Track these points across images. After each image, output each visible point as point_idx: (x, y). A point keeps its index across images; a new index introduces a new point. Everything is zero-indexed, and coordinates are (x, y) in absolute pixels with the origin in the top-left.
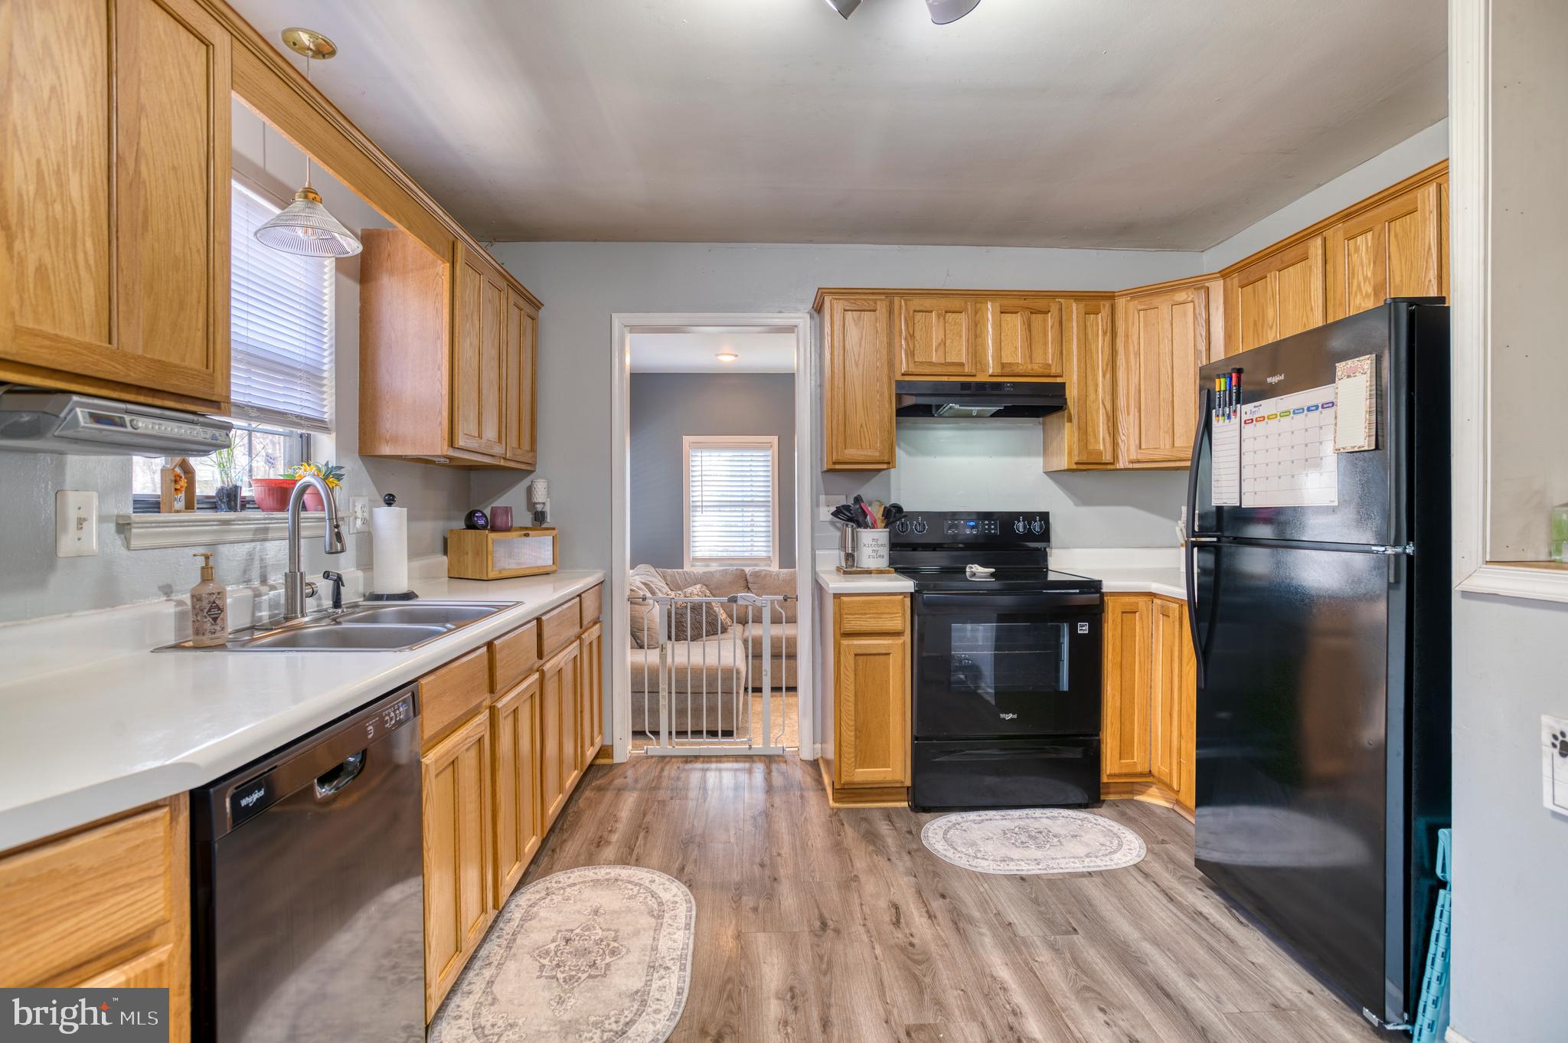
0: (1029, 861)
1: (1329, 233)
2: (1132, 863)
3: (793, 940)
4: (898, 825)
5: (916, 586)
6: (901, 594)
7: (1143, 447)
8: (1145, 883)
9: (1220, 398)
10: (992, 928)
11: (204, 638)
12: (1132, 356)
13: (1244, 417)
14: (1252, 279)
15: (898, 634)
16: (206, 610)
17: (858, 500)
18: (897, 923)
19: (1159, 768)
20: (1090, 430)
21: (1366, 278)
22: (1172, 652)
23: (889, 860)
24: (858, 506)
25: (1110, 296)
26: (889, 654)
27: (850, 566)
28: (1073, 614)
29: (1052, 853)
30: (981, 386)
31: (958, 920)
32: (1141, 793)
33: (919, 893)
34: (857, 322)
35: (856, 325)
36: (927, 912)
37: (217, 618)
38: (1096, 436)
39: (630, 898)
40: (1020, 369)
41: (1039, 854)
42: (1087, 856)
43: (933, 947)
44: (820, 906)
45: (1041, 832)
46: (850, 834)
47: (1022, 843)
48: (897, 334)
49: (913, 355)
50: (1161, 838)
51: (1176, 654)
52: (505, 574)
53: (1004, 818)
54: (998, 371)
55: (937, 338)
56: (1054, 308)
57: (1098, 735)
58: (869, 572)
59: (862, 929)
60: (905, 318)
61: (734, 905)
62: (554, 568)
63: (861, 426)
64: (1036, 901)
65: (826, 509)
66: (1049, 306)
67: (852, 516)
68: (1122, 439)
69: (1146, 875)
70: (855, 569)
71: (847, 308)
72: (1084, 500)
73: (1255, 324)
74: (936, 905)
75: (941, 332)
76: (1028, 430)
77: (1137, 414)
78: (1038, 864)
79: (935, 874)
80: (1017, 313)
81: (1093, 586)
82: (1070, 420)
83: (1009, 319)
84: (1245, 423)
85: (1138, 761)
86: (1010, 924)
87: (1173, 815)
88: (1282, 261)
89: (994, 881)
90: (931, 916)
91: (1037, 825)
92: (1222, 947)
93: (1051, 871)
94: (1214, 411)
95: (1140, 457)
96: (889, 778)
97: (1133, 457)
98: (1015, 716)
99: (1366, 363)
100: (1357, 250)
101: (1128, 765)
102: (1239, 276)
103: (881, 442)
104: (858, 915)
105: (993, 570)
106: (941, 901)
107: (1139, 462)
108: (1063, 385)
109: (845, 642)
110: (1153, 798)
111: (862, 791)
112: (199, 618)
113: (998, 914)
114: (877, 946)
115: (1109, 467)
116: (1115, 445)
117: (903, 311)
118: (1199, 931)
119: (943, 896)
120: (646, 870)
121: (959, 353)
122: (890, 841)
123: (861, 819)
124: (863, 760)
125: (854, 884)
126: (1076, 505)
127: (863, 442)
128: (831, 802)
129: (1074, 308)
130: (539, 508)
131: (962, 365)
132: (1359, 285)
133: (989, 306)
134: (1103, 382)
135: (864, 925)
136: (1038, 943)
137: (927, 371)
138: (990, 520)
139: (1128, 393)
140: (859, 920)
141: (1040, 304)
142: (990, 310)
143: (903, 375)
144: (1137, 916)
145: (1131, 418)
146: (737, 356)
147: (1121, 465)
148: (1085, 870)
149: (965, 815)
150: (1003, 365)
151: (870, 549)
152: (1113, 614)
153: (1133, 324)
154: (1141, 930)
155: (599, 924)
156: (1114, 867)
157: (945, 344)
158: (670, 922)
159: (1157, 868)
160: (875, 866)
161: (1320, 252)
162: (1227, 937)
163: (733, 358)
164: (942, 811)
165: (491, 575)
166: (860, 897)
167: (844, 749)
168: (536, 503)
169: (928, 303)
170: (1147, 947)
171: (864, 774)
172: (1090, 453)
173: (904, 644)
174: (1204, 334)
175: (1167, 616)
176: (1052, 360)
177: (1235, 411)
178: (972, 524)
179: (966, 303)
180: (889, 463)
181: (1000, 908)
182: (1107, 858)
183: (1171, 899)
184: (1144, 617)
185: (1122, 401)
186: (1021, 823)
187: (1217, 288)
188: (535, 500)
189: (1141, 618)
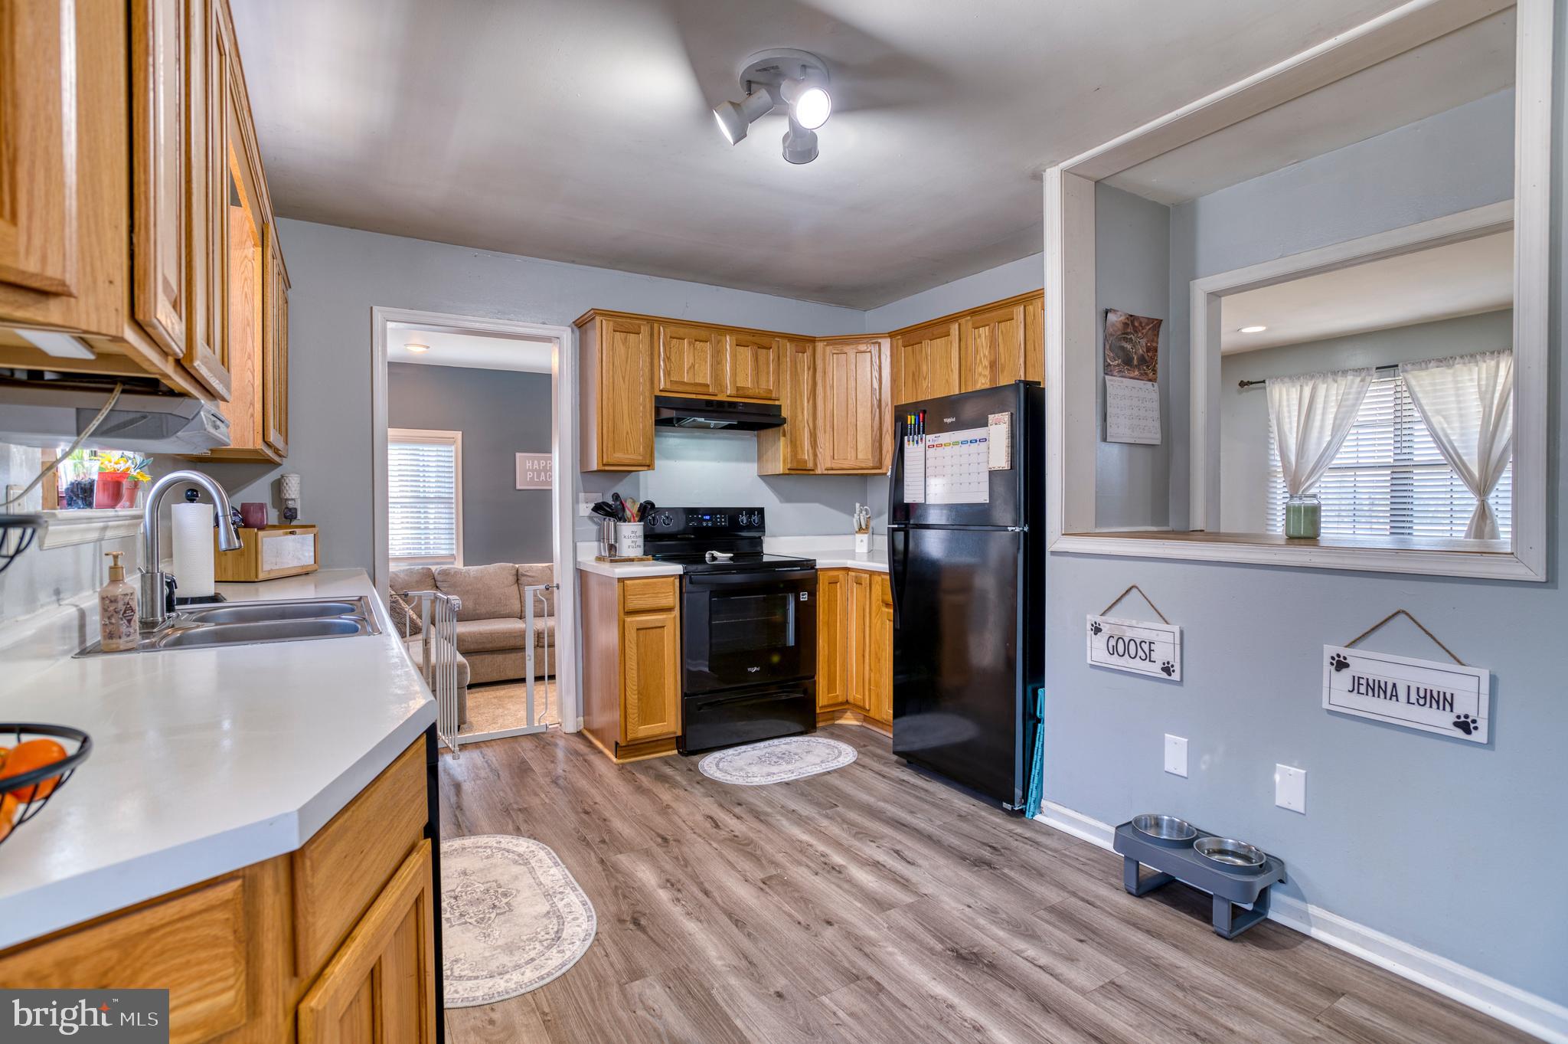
0: (786, 772)
1: (963, 321)
2: (852, 761)
3: (648, 854)
4: (677, 767)
5: (685, 568)
6: (672, 576)
7: (835, 458)
8: (865, 771)
9: (911, 429)
10: (782, 815)
11: (121, 641)
12: (828, 388)
13: (928, 443)
14: (912, 343)
15: (670, 609)
16: (122, 612)
17: (616, 497)
18: (717, 826)
19: (854, 696)
20: (798, 443)
21: (985, 356)
22: (864, 610)
23: (686, 790)
24: (618, 503)
25: (812, 340)
26: (664, 627)
27: (612, 553)
28: (795, 586)
29: (798, 764)
30: (721, 403)
31: (757, 815)
32: (840, 718)
33: (721, 805)
34: (625, 341)
35: (623, 344)
36: (734, 815)
37: (131, 619)
38: (803, 451)
39: (487, 857)
40: (750, 393)
41: (790, 767)
42: (822, 762)
43: (751, 835)
44: (653, 828)
45: (784, 754)
46: (644, 780)
47: (775, 762)
48: (656, 357)
49: (669, 374)
50: (862, 744)
51: (867, 610)
52: (272, 576)
53: (754, 749)
54: (734, 392)
55: (688, 362)
56: (774, 346)
57: (813, 677)
58: (631, 560)
59: (695, 836)
60: (664, 343)
61: (584, 843)
62: (316, 567)
63: (627, 433)
64: (802, 794)
65: (584, 505)
66: (771, 344)
67: (610, 511)
68: (820, 451)
69: (864, 767)
70: (617, 558)
71: (616, 329)
72: (786, 498)
73: (914, 375)
74: (738, 810)
75: (692, 358)
76: (746, 441)
77: (832, 433)
78: (793, 773)
79: (726, 793)
80: (748, 346)
81: (808, 565)
82: (784, 435)
83: (742, 351)
84: (929, 447)
85: (839, 694)
86: (793, 811)
87: (862, 729)
88: (933, 335)
89: (769, 789)
90: (738, 818)
91: (779, 749)
92: (922, 795)
93: (803, 776)
94: (906, 437)
95: (834, 466)
96: (665, 730)
97: (829, 465)
98: (758, 669)
99: (1005, 417)
100: (980, 336)
101: (833, 697)
102: (902, 338)
103: (644, 447)
104: (685, 828)
105: (732, 555)
106: (740, 807)
107: (833, 469)
108: (780, 407)
109: (629, 619)
110: (849, 720)
111: (640, 746)
112: (113, 621)
113: (782, 807)
114: (712, 843)
115: (811, 472)
116: (815, 455)
117: (662, 337)
118: (907, 789)
119: (740, 804)
120: (486, 836)
121: (705, 376)
122: (678, 778)
123: (646, 768)
124: (645, 719)
125: (670, 810)
126: (781, 502)
127: (629, 449)
128: (614, 760)
129: (788, 347)
130: (291, 504)
131: (708, 386)
132: (981, 360)
133: (728, 339)
134: (807, 406)
135: (694, 833)
136: (817, 817)
137: (680, 389)
138: (721, 514)
139: (825, 416)
140: (689, 831)
141: (765, 341)
142: (729, 341)
143: (661, 391)
144: (868, 790)
145: (827, 435)
146: (428, 347)
147: (819, 471)
148: (825, 770)
149: (725, 751)
150: (738, 389)
151: (630, 540)
152: (823, 584)
153: (829, 364)
154: (875, 796)
155: (475, 881)
156: (842, 766)
157: (694, 367)
158: (539, 865)
159: (867, 761)
160: (678, 796)
161: (957, 333)
162: (922, 789)
163: (425, 349)
164: (705, 752)
165: (261, 576)
166: (680, 817)
167: (629, 711)
168: (287, 500)
169: (682, 331)
170: (882, 804)
171: (644, 731)
172: (798, 461)
173: (675, 618)
174: (878, 377)
175: (859, 583)
176: (773, 387)
177: (921, 439)
178: (708, 517)
179: (711, 335)
180: (649, 466)
181: (782, 803)
182: (835, 761)
183: (884, 777)
184: (843, 585)
185: (820, 422)
186: (769, 750)
187: (886, 344)
188: (287, 496)
189: (841, 587)
